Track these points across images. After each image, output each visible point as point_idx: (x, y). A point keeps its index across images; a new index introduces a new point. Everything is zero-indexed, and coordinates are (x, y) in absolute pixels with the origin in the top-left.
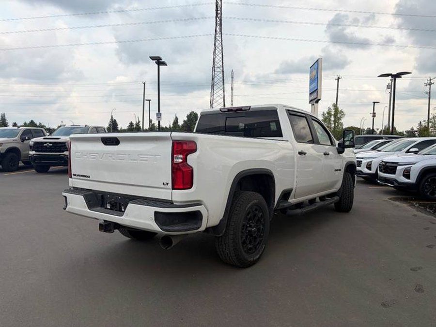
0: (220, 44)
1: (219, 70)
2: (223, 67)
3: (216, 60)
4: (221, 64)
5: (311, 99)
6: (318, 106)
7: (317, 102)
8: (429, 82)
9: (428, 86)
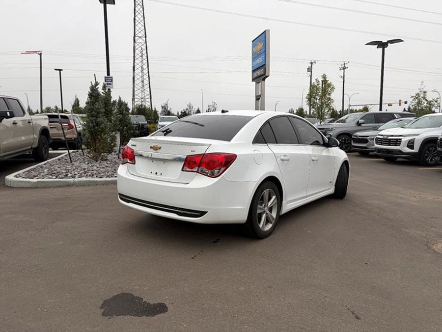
0: (142, 9)
1: (142, 41)
2: (146, 37)
3: (136, 27)
4: (144, 34)
5: (254, 77)
6: (264, 84)
7: (264, 80)
8: (343, 66)
9: (343, 70)
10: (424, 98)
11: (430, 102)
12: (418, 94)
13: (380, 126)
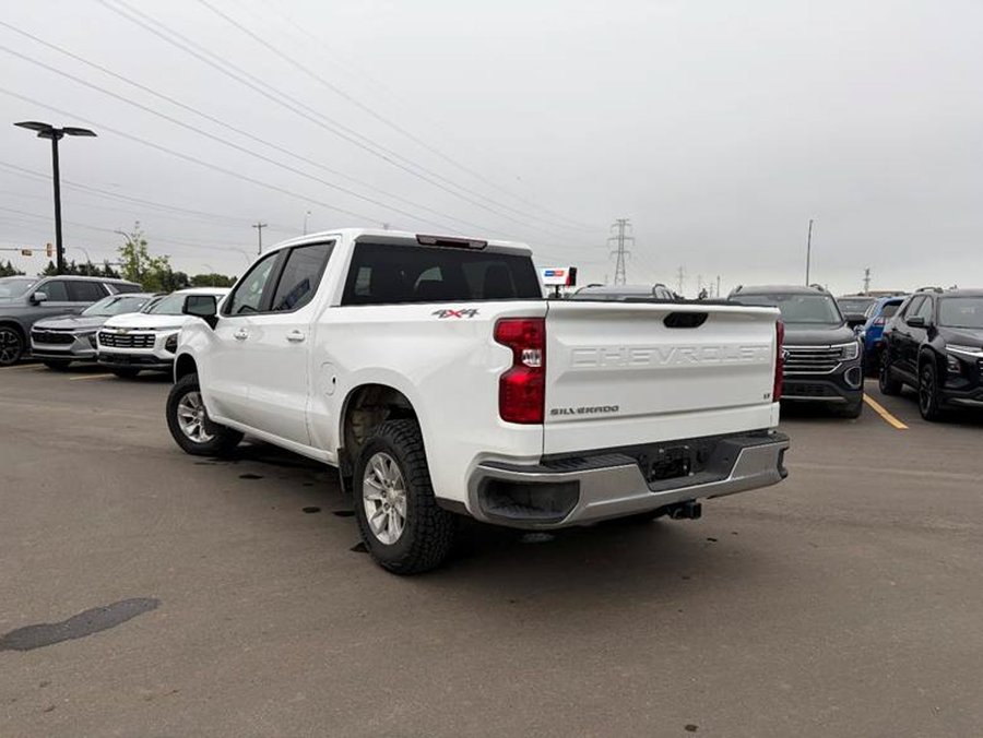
10: (143, 254)
11: (156, 262)
12: (130, 245)
13: (86, 307)
